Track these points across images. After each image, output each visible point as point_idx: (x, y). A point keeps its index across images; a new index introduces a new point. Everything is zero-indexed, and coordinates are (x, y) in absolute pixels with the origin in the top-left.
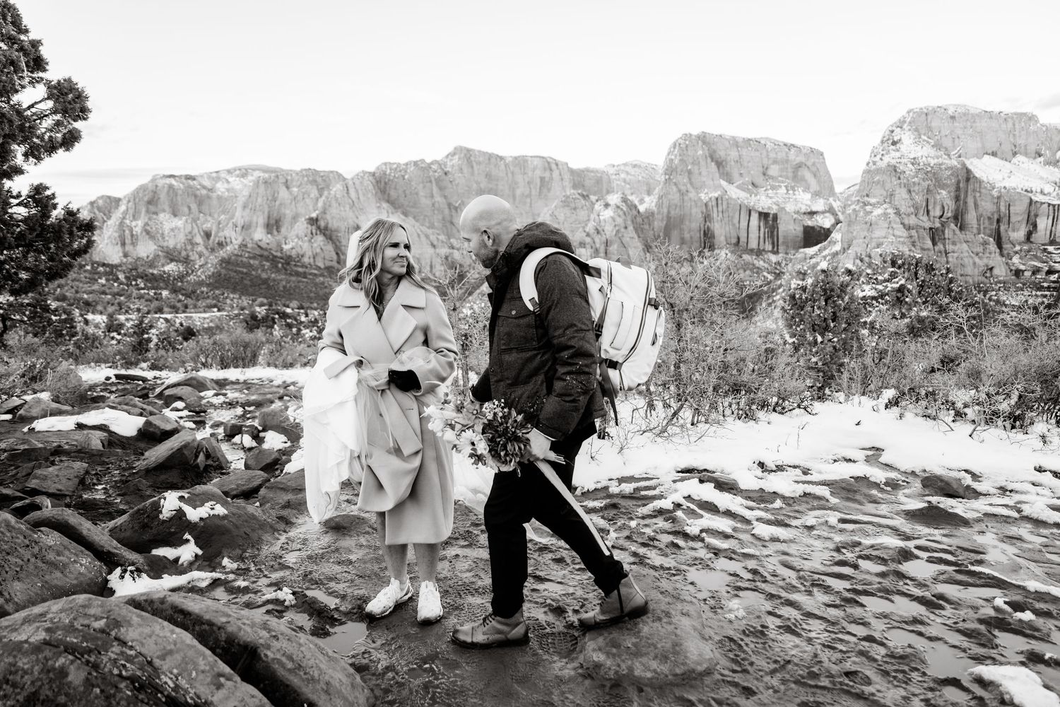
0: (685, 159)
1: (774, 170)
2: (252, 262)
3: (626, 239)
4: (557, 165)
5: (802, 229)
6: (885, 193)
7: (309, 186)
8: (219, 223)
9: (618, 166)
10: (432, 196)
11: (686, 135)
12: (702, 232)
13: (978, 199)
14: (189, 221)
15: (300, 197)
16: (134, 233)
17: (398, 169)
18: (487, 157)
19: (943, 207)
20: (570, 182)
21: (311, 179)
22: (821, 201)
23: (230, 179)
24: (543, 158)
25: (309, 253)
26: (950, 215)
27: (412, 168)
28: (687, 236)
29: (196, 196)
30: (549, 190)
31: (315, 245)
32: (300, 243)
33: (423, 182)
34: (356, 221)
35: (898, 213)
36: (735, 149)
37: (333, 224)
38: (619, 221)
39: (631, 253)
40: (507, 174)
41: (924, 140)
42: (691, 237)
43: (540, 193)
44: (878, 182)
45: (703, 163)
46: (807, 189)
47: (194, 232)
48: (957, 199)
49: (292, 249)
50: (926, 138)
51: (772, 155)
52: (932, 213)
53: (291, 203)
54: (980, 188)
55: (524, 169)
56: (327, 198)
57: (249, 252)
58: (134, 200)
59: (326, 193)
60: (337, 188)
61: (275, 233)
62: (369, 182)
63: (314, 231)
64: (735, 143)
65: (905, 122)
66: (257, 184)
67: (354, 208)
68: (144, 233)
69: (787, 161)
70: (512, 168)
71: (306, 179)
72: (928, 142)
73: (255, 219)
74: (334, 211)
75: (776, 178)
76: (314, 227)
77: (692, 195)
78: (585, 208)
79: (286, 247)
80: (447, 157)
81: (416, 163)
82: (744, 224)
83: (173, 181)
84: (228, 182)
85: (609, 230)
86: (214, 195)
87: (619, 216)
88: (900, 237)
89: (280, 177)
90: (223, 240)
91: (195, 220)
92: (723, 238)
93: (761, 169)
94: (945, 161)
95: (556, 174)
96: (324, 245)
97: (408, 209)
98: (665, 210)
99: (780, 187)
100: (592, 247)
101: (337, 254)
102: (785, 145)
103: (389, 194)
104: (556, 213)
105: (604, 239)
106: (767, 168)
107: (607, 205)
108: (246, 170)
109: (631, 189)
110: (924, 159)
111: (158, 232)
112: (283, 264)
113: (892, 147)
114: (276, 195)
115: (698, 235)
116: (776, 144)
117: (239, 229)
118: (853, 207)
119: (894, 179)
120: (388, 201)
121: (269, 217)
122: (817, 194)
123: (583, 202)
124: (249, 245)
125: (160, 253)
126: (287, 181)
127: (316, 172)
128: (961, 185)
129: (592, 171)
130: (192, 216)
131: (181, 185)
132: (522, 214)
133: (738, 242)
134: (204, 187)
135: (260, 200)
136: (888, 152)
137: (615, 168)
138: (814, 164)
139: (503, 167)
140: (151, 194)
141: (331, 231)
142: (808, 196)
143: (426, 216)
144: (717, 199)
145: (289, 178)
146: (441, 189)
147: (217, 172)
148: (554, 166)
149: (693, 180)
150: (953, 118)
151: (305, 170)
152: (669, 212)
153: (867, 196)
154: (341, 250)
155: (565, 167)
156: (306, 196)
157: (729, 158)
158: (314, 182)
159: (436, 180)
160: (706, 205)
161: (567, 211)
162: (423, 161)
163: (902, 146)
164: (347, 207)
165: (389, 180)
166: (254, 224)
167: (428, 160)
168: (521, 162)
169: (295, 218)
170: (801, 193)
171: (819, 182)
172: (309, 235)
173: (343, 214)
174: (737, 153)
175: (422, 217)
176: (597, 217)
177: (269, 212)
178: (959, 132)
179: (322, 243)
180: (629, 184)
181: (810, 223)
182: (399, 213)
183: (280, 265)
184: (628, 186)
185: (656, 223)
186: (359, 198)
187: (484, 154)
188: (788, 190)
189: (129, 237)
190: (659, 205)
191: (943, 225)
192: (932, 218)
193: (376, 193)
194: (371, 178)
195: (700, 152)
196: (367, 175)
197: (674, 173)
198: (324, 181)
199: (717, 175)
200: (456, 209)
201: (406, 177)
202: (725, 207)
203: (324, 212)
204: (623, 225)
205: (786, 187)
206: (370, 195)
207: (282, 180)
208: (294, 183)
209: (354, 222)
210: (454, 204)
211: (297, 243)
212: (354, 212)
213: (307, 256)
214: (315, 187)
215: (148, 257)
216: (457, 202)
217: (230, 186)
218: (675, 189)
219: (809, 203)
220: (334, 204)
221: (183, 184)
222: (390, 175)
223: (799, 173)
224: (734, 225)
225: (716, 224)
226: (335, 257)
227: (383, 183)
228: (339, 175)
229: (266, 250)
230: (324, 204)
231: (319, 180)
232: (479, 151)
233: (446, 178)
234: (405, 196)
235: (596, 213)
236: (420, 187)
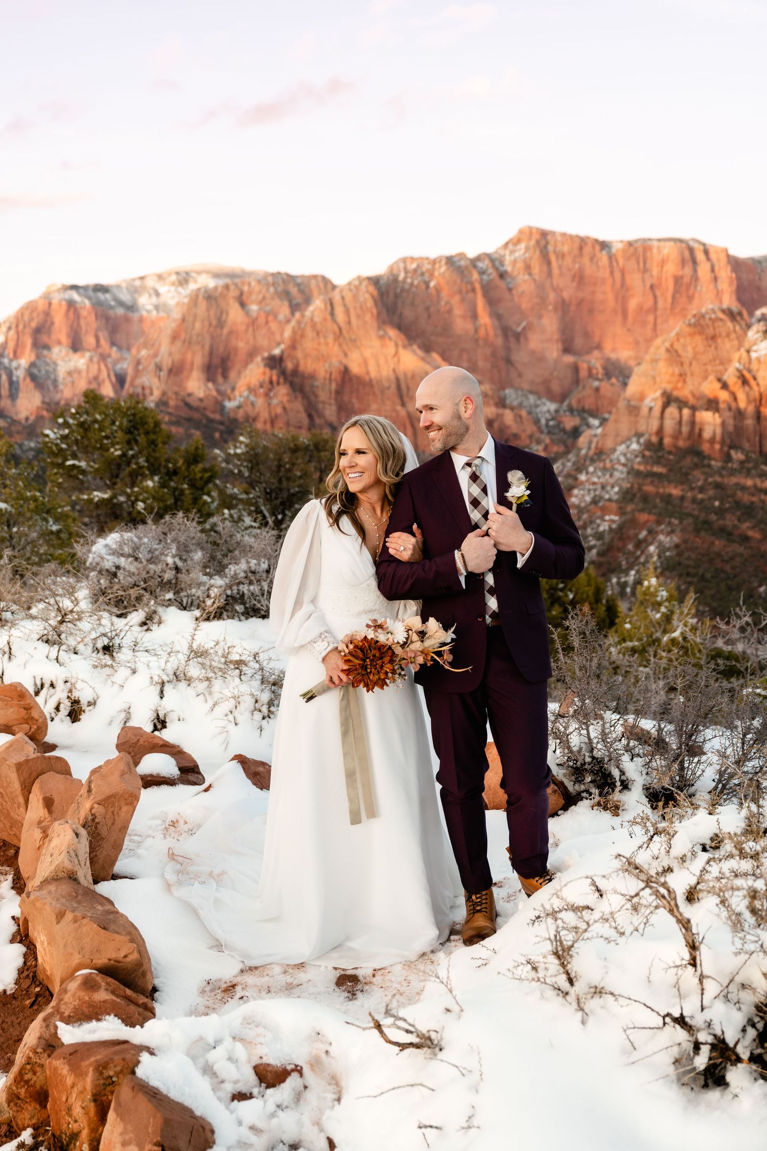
2: (174, 429)
4: (707, 253)
7: (277, 302)
8: (138, 363)
10: (475, 316)
14: (95, 359)
15: (262, 320)
16: (15, 379)
17: (419, 272)
18: (576, 245)
20: (730, 284)
21: (280, 289)
23: (162, 290)
24: (681, 241)
25: (265, 415)
27: (443, 269)
29: (107, 319)
30: (688, 299)
31: (275, 402)
32: (252, 398)
33: (460, 292)
34: (345, 361)
37: (308, 366)
40: (612, 273)
43: (672, 304)
47: (101, 377)
49: (239, 407)
53: (247, 330)
55: (645, 262)
56: (299, 323)
57: (170, 414)
58: (17, 326)
59: (298, 315)
60: (317, 304)
61: (220, 379)
62: (367, 296)
63: (275, 378)
66: (194, 299)
67: (341, 340)
68: (28, 380)
70: (621, 262)
71: (272, 290)
73: (189, 357)
74: (309, 344)
76: (274, 372)
78: (733, 336)
79: (230, 405)
80: (506, 245)
81: (450, 260)
83: (75, 296)
84: (157, 294)
86: (135, 316)
89: (232, 287)
90: (139, 390)
91: (104, 357)
95: (704, 269)
96: (289, 401)
97: (433, 338)
100: (730, 409)
101: (310, 416)
103: (401, 314)
104: (677, 346)
105: (755, 393)
108: (187, 273)
111: (48, 377)
112: (221, 433)
114: (224, 317)
117: (163, 374)
120: (400, 327)
121: (211, 354)
123: (730, 324)
124: (172, 403)
125: (45, 413)
126: (242, 294)
127: (290, 278)
130: (100, 350)
131: (87, 302)
132: (638, 343)
134: (121, 303)
135: (198, 326)
139: (605, 260)
140: (42, 316)
141: (303, 376)
143: (462, 350)
145: (246, 288)
146: (492, 302)
147: (142, 278)
148: (701, 257)
151: (273, 275)
154: (317, 410)
155: (723, 256)
156: (271, 318)
158: (286, 294)
159: (483, 287)
161: (699, 341)
162: (462, 255)
164: (331, 339)
165: (402, 290)
166: (188, 366)
167: (471, 254)
168: (639, 250)
169: (251, 355)
172: (267, 385)
173: (323, 348)
175: (456, 353)
176: (744, 354)
177: (211, 346)
179: (285, 399)
182: (415, 347)
183: (217, 435)
186: (349, 323)
187: (572, 238)
189: (7, 385)
193: (379, 314)
194: (372, 289)
196: (365, 283)
198: (301, 291)
200: (517, 336)
201: (432, 284)
203: (293, 346)
206: (368, 317)
207: (233, 293)
208: (253, 297)
209: (341, 363)
210: (514, 327)
211: (247, 398)
212: (340, 345)
213: (262, 419)
214: (286, 303)
215: (27, 419)
216: (519, 324)
217: (162, 300)
220: (310, 333)
221: (90, 298)
222: (404, 281)
226: (306, 421)
227: (391, 296)
228: (326, 281)
229: (197, 409)
230: (294, 332)
231: (294, 291)
232: (564, 235)
233: (502, 284)
234: (429, 317)
235: (747, 345)
236: (456, 300)
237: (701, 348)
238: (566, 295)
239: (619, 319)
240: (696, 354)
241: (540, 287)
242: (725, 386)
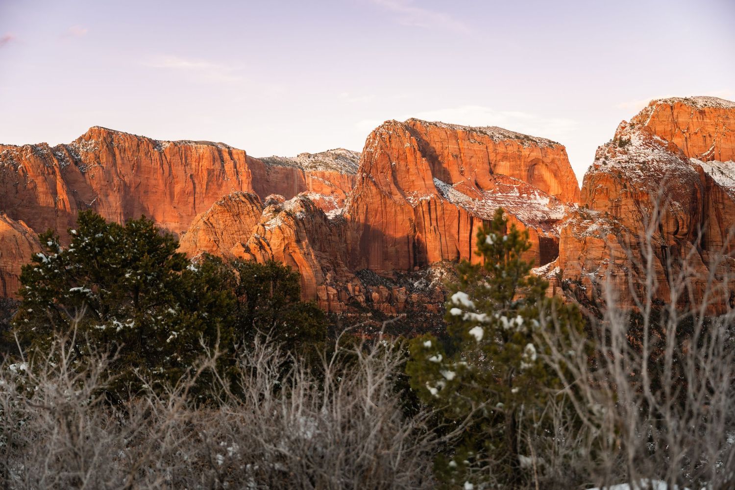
0: (389, 152)
1: (503, 168)
3: (299, 256)
4: (230, 153)
5: (538, 242)
6: (610, 204)
9: (316, 155)
10: (55, 193)
11: (389, 122)
12: (411, 245)
13: (722, 212)
18: (135, 143)
19: (677, 222)
20: (248, 177)
22: (563, 207)
24: (212, 144)
26: (685, 230)
27: (29, 155)
28: (391, 249)
30: (220, 186)
33: (43, 174)
35: (616, 230)
36: (454, 141)
38: (290, 232)
39: (304, 274)
40: (162, 165)
41: (656, 141)
42: (397, 252)
43: (207, 189)
44: (602, 190)
45: (410, 158)
46: (544, 193)
48: (693, 211)
50: (659, 138)
51: (501, 149)
52: (665, 229)
54: (723, 198)
55: (186, 158)
64: (452, 132)
65: (648, 116)
69: (520, 157)
70: (168, 157)
72: (660, 144)
75: (507, 178)
77: (398, 197)
78: (252, 214)
80: (81, 139)
81: (34, 148)
82: (464, 235)
85: (276, 244)
87: (290, 226)
88: (618, 258)
92: (437, 253)
93: (487, 166)
94: (679, 167)
95: (229, 165)
98: (362, 218)
99: (512, 188)
102: (517, 137)
104: (212, 220)
105: (269, 255)
106: (495, 165)
107: (277, 211)
109: (331, 186)
110: (655, 163)
113: (619, 149)
115: (406, 249)
116: (506, 135)
118: (570, 220)
119: (619, 187)
122: (556, 200)
123: (249, 205)
128: (699, 196)
129: (280, 163)
132: (182, 217)
133: (458, 257)
136: (614, 155)
137: (312, 159)
138: (553, 161)
139: (156, 155)
142: (546, 201)
143: (45, 219)
144: (429, 203)
146: (67, 182)
148: (226, 156)
149: (399, 179)
150: (702, 112)
152: (366, 219)
153: (587, 207)
155: (242, 157)
157: (446, 152)
159: (61, 171)
160: (415, 210)
161: (228, 217)
162: (45, 145)
163: (630, 148)
167: (52, 145)
168: (182, 149)
170: (538, 197)
171: (561, 183)
174: (456, 147)
175: (40, 220)
176: (261, 227)
178: (711, 129)
180: (328, 179)
181: (547, 235)
182: (5, 216)
184: (327, 182)
185: (349, 233)
188: (521, 193)
190: (354, 210)
191: (679, 242)
192: (665, 235)
195: (408, 145)
197: (373, 171)
199: (430, 173)
201: (19, 167)
202: (439, 213)
204: (294, 238)
205: (519, 188)
210: (86, 202)
216: (91, 201)
218: (374, 190)
219: (546, 209)
223: (536, 172)
224: (452, 236)
225: (429, 235)
232: (125, 134)
233: (77, 169)
234: (17, 192)
235: (262, 221)
236: (39, 180)
237: (229, 222)
238: (126, 179)
239: (168, 199)
240: (226, 226)
241: (107, 172)
242: (248, 250)
